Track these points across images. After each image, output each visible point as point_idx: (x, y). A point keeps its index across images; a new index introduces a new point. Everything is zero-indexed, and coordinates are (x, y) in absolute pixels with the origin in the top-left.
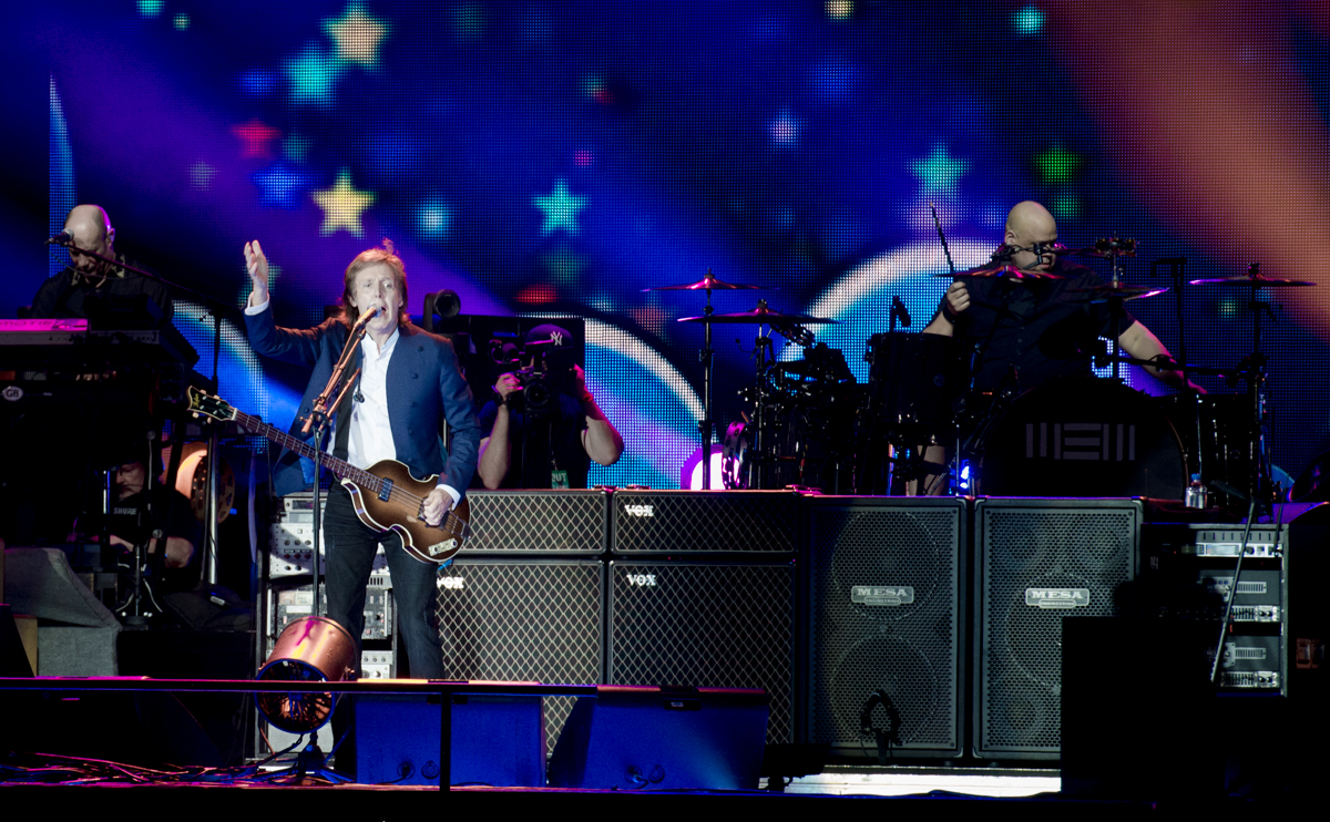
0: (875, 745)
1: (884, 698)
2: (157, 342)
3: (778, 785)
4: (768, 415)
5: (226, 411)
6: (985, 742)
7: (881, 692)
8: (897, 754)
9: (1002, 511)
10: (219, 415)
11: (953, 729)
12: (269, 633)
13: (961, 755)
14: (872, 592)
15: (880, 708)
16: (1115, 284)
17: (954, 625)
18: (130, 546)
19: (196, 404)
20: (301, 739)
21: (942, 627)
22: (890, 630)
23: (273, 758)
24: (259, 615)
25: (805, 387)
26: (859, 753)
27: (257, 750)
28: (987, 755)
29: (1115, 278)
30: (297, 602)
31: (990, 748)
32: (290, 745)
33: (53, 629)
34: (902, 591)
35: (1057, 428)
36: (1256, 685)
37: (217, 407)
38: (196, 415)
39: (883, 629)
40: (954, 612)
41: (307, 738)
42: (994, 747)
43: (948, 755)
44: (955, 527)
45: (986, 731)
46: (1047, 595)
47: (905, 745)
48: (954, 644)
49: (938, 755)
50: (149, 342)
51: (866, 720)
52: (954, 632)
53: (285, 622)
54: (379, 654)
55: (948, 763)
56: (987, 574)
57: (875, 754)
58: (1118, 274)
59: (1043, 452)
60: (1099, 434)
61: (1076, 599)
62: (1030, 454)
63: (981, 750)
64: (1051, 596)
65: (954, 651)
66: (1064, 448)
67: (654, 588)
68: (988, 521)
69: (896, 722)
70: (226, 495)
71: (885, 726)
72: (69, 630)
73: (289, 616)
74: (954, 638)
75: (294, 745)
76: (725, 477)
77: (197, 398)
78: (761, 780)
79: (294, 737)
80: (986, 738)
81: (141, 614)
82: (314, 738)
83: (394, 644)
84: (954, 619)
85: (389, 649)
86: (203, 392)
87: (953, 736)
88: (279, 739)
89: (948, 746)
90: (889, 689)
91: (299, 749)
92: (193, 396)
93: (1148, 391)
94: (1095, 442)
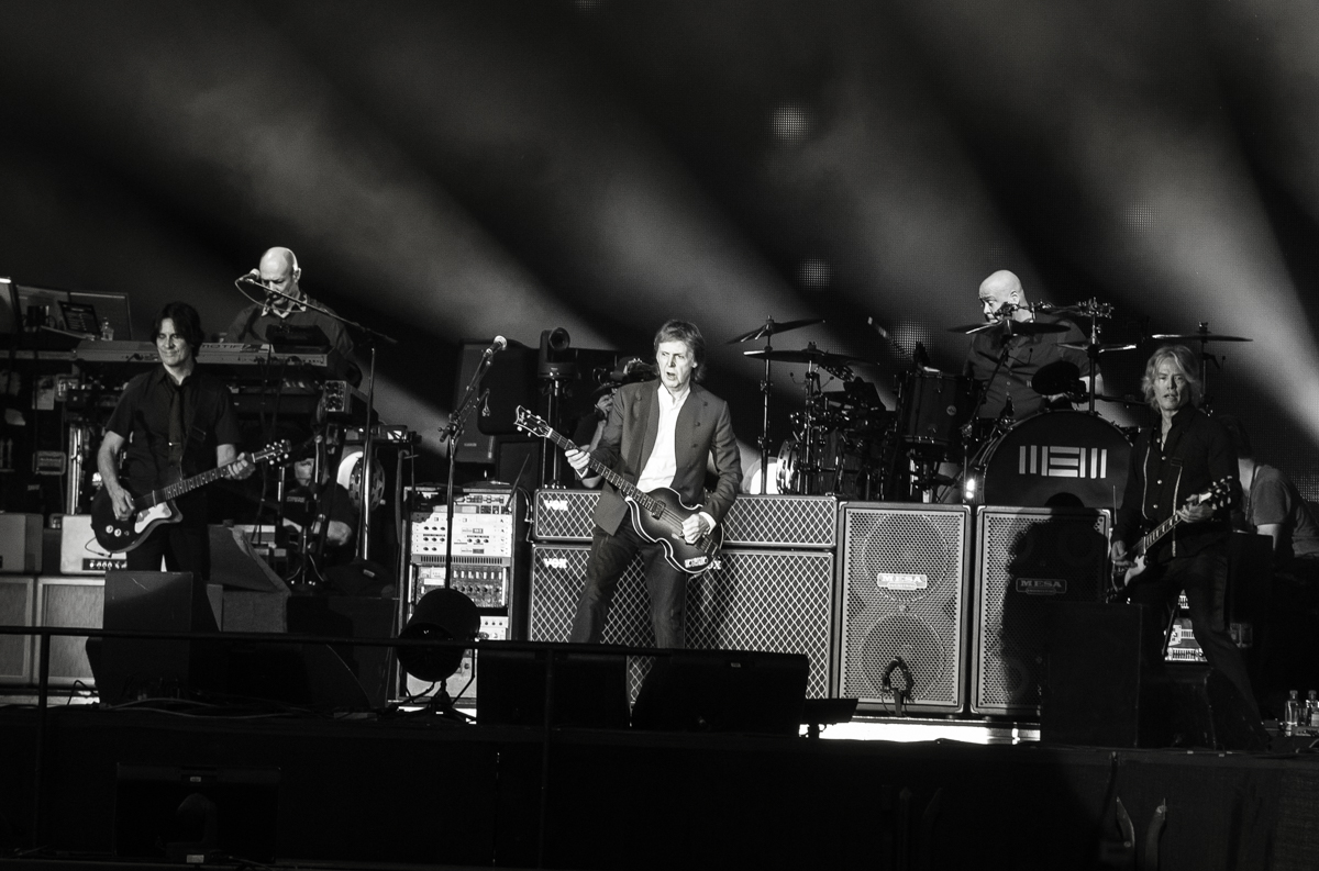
0: (893, 701)
1: (900, 663)
2: (325, 365)
3: (814, 731)
4: (814, 434)
5: (543, 429)
6: (980, 700)
7: (899, 658)
8: (909, 708)
9: (998, 516)
10: (538, 431)
11: (956, 690)
12: (409, 601)
13: (961, 710)
14: (894, 579)
15: (898, 671)
16: (1094, 340)
17: (958, 606)
18: (299, 528)
19: (522, 420)
20: (433, 686)
21: (949, 608)
22: (907, 609)
23: (411, 701)
24: (402, 585)
25: (844, 412)
26: (881, 708)
27: (397, 695)
28: (982, 711)
29: (1094, 334)
30: (433, 576)
31: (985, 705)
32: (424, 690)
33: (235, 594)
34: (918, 578)
35: (1045, 449)
36: (1197, 659)
37: (537, 426)
38: (520, 429)
39: (902, 608)
40: (959, 596)
41: (438, 685)
42: (988, 705)
43: (951, 710)
44: (961, 527)
45: (981, 691)
46: (1033, 583)
47: (917, 702)
48: (958, 622)
49: (943, 710)
50: (319, 364)
51: (886, 681)
52: (958, 611)
53: (423, 592)
54: (497, 619)
55: (951, 717)
56: (986, 566)
57: (893, 708)
58: (1096, 331)
59: (1033, 470)
60: (1078, 456)
61: (1056, 587)
62: (1022, 471)
63: (977, 706)
64: (1036, 584)
65: (957, 627)
66: (1050, 467)
67: (720, 571)
68: (987, 524)
69: (910, 683)
70: (378, 489)
71: (902, 685)
72: (248, 594)
73: (426, 587)
74: (958, 617)
75: (428, 691)
76: (779, 483)
77: (523, 416)
78: (802, 726)
79: (428, 685)
80: (981, 697)
81: (307, 581)
82: (444, 685)
83: (510, 611)
84: (958, 601)
85: (505, 614)
86: (529, 412)
87: (955, 695)
88: (415, 685)
89: (951, 703)
90: (906, 657)
91: (431, 694)
92: (520, 413)
93: (1117, 423)
94: (1074, 462)
